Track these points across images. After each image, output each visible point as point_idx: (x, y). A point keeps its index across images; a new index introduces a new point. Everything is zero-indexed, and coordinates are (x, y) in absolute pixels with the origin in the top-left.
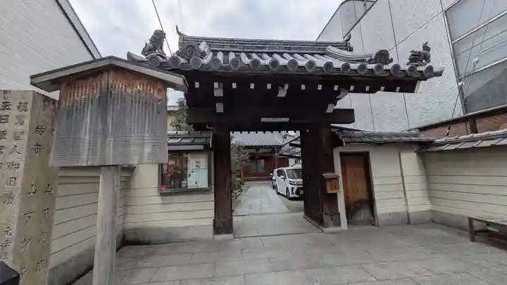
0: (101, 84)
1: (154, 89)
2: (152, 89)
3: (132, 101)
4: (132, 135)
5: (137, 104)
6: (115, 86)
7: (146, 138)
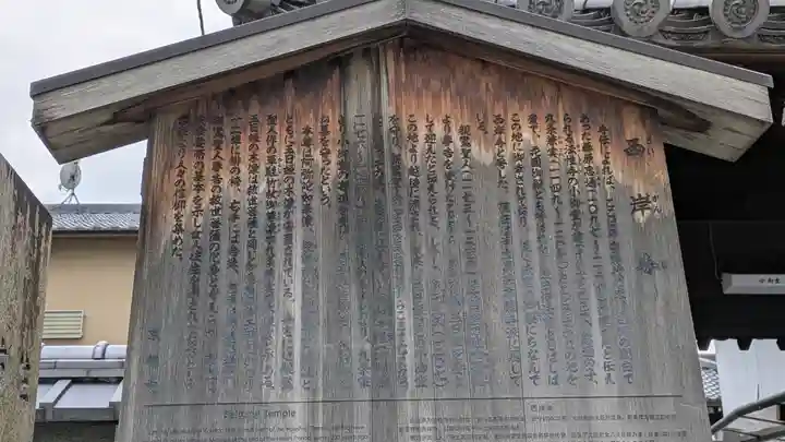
0: (343, 121)
1: (604, 141)
2: (596, 144)
3: (505, 206)
4: (530, 390)
5: (532, 221)
6: (413, 125)
7: (600, 408)
